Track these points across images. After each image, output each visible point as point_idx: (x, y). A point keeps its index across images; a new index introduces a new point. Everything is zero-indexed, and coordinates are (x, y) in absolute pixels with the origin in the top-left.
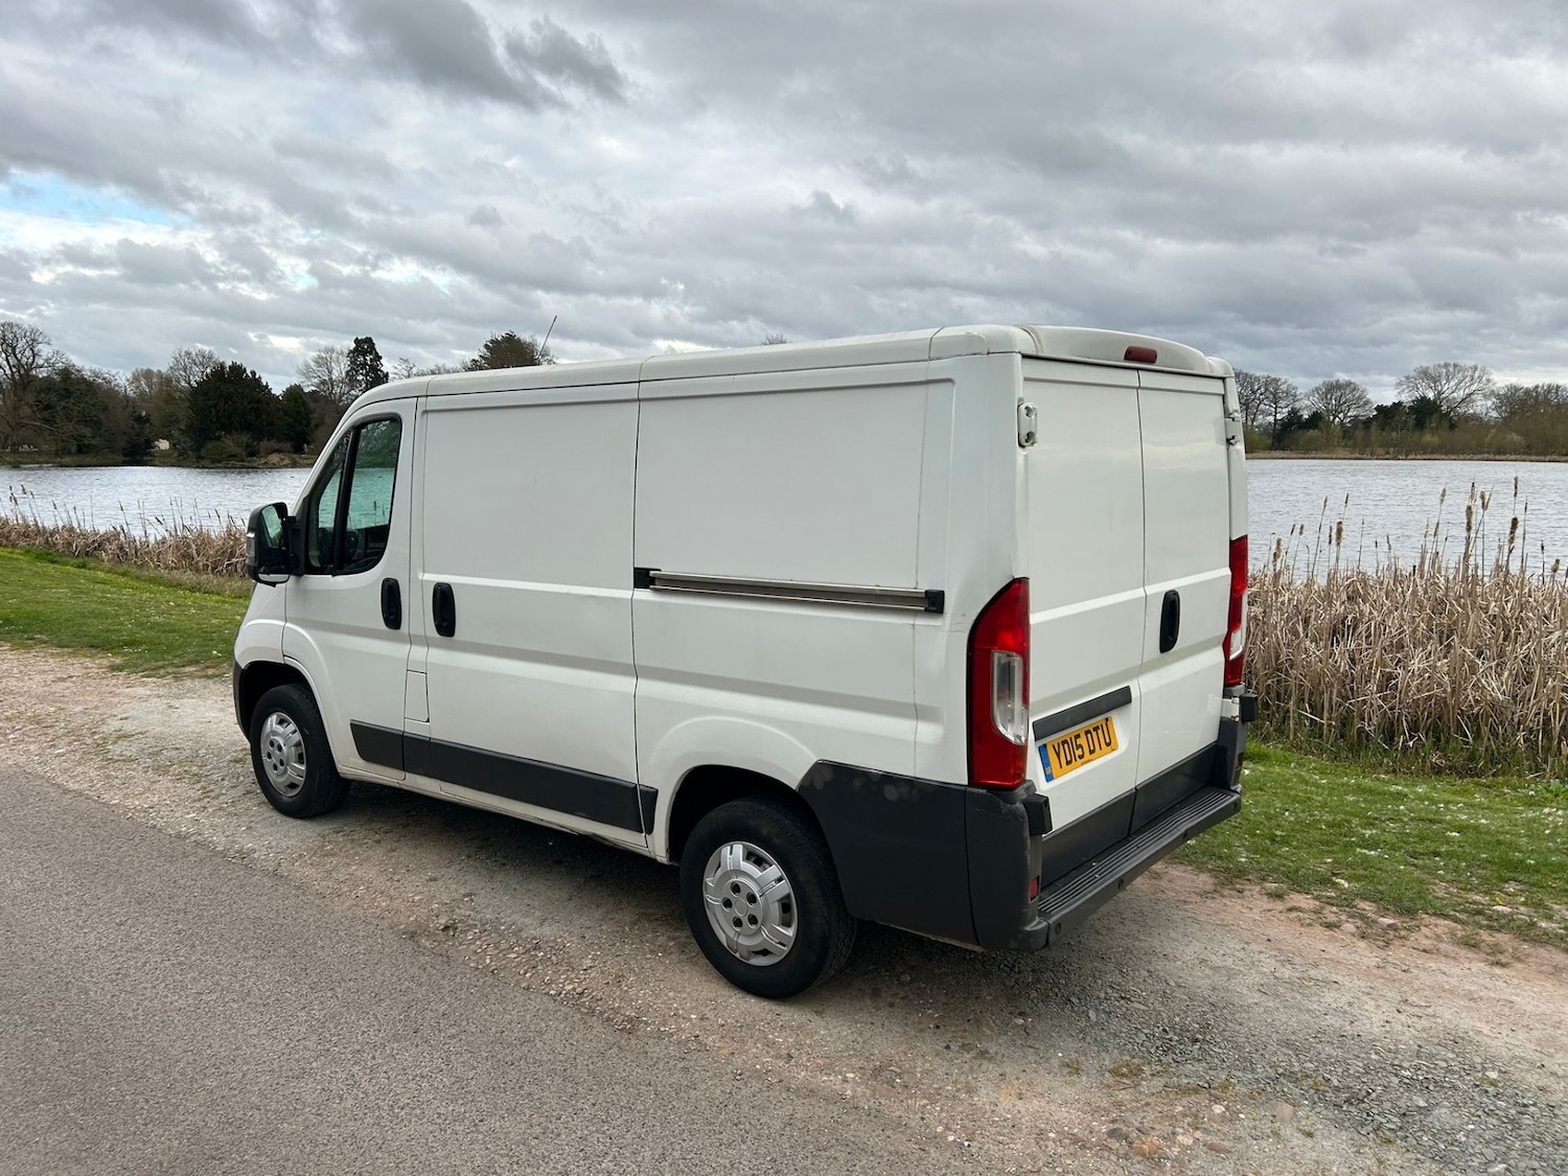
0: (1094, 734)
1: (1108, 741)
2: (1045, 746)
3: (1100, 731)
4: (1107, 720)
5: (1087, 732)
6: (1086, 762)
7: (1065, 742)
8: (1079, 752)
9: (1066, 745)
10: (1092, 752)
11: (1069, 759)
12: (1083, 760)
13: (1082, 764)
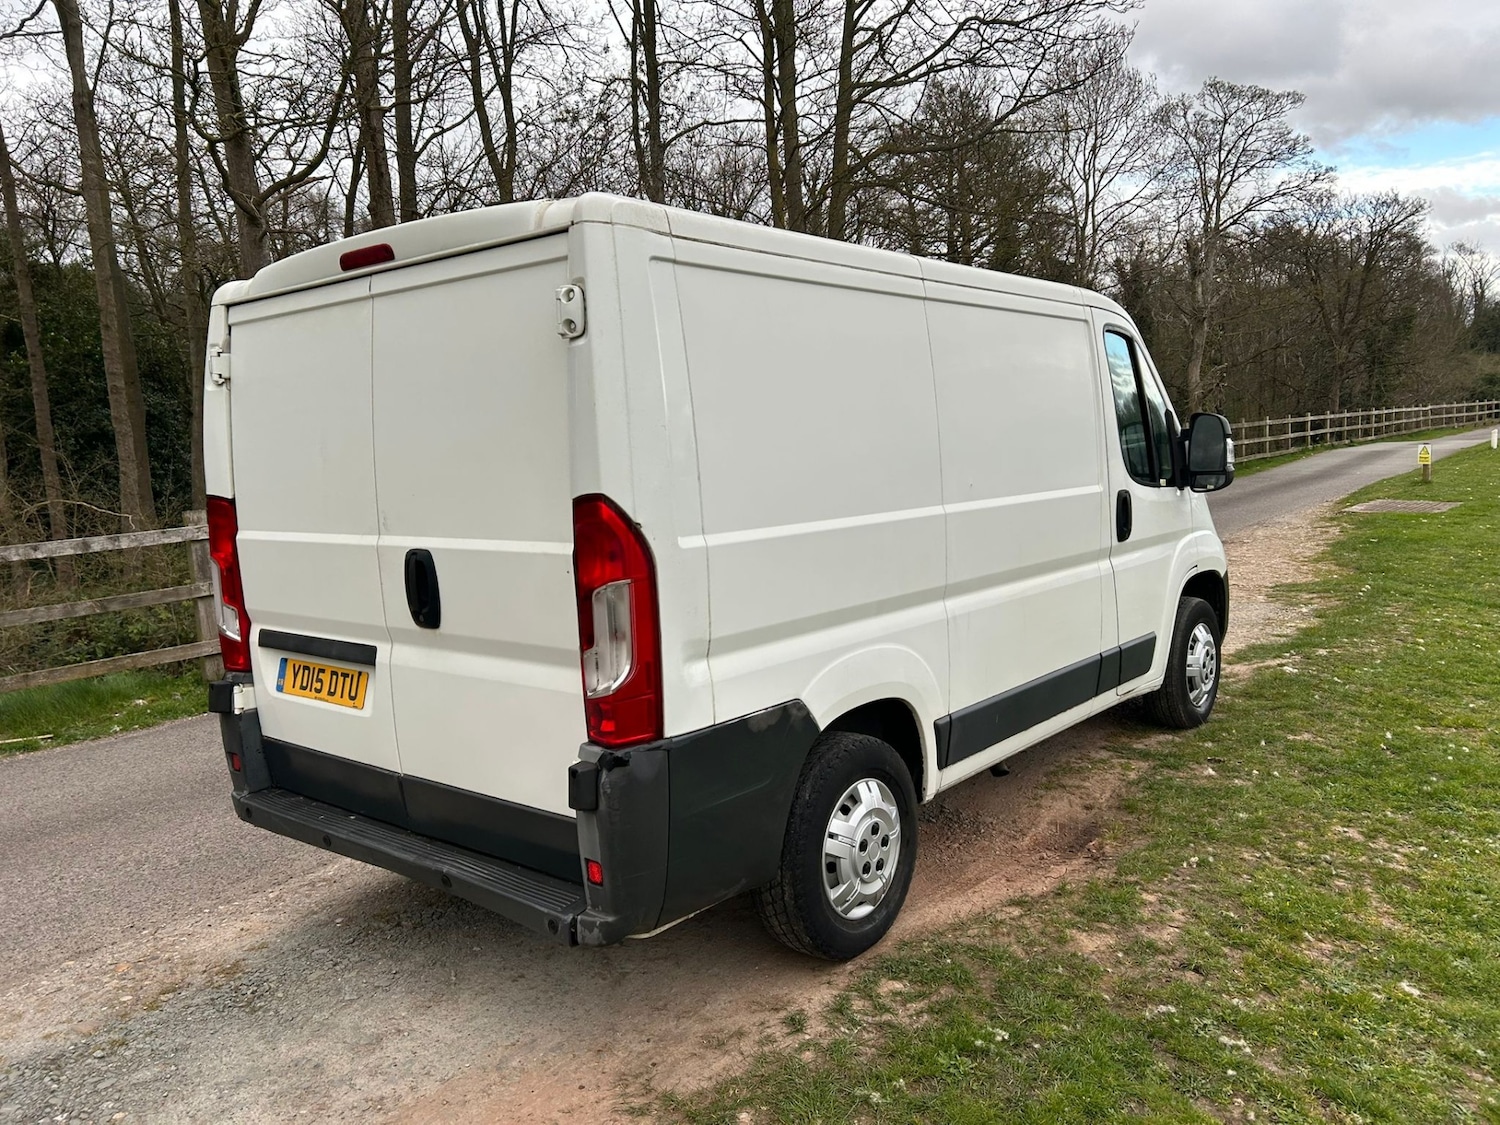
0: (341, 679)
1: (353, 694)
2: (286, 660)
3: (348, 680)
4: (360, 673)
5: (334, 673)
6: (320, 699)
7: (306, 668)
8: (318, 685)
9: (306, 672)
10: (331, 694)
11: (305, 684)
12: (318, 695)
13: (316, 698)
